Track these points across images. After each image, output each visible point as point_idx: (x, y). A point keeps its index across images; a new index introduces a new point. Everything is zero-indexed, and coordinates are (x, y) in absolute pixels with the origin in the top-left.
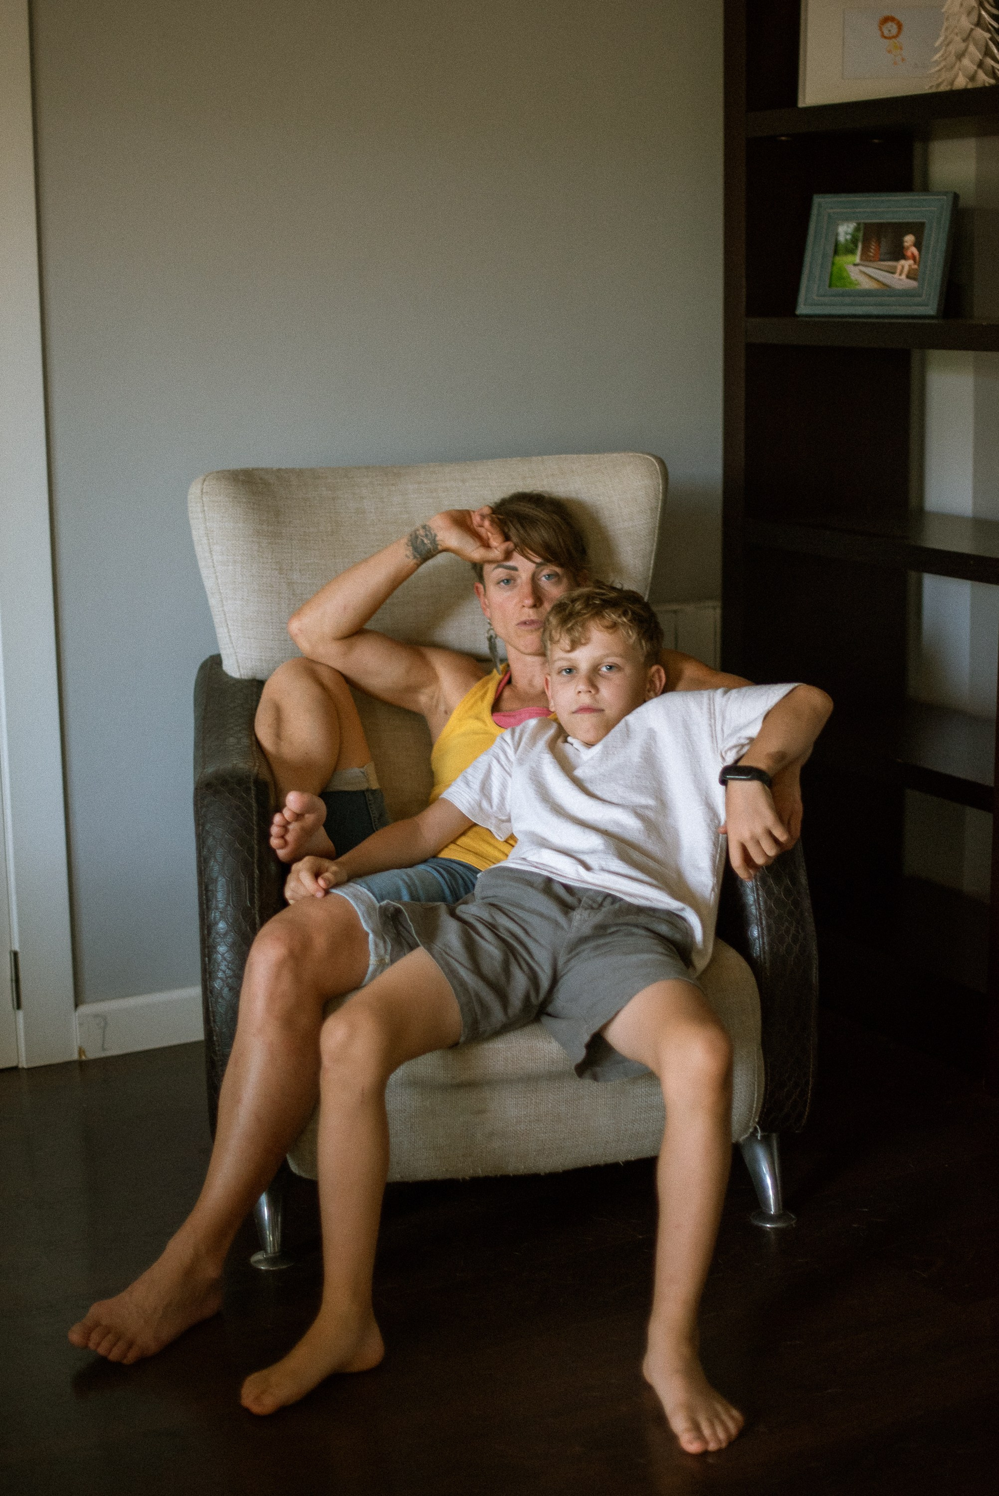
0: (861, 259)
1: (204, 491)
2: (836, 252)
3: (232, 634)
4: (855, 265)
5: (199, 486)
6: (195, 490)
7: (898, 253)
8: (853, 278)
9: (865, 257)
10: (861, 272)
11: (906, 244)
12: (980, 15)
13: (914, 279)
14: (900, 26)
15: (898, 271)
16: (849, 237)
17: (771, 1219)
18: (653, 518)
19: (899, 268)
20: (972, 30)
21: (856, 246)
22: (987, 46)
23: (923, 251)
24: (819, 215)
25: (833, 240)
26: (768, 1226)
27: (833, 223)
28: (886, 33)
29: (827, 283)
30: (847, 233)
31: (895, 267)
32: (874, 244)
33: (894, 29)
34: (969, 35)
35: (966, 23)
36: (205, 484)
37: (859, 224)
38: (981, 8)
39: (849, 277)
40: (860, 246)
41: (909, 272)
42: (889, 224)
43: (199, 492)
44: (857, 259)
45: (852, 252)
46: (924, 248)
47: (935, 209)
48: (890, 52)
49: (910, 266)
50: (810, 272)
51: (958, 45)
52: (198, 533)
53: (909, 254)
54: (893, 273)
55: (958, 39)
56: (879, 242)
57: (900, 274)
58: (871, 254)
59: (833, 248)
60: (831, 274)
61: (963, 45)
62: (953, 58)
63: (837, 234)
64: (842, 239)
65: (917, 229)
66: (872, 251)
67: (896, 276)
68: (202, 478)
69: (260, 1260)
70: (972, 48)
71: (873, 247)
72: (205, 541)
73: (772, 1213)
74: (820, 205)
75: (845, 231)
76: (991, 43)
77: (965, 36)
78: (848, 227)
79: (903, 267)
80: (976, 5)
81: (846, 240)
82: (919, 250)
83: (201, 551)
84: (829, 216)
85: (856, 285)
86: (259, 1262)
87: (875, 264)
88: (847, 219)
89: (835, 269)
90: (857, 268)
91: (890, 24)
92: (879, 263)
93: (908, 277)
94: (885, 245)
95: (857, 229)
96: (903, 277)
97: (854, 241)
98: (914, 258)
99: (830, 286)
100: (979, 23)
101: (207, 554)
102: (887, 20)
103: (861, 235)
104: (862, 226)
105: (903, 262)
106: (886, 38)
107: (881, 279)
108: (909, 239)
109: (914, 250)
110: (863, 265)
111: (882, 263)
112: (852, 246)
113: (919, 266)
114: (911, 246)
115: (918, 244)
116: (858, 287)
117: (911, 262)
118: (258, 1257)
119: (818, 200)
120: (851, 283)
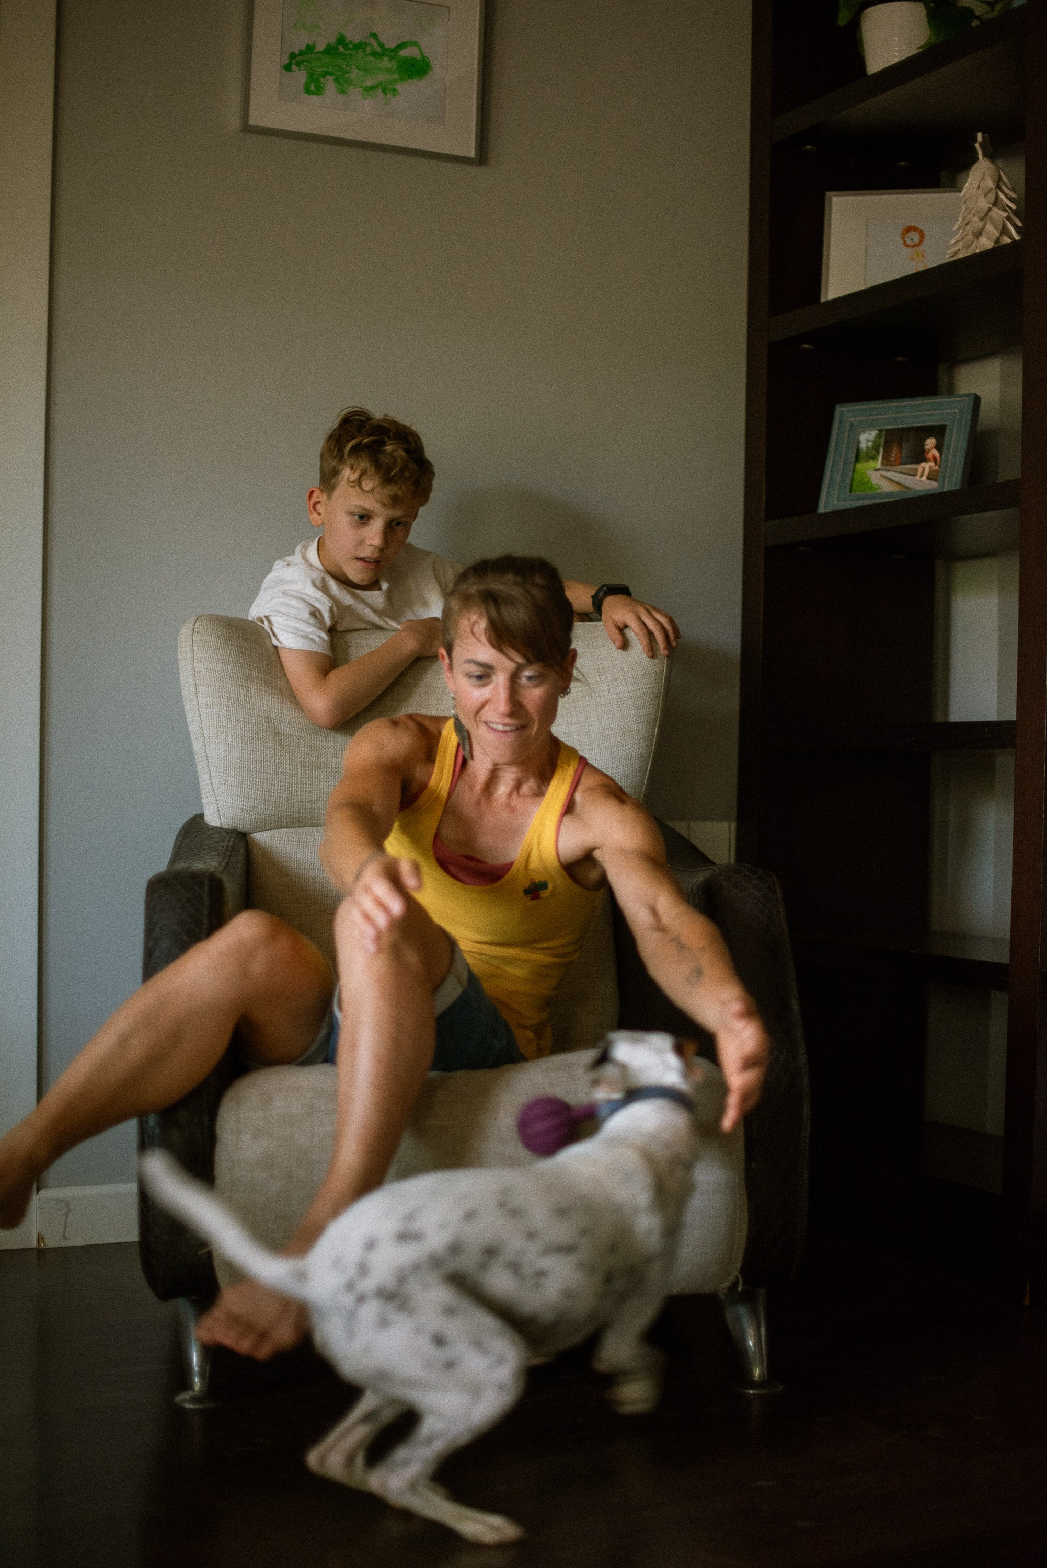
0: (882, 464)
1: (195, 630)
2: (857, 459)
3: (214, 781)
4: (876, 470)
5: (191, 625)
6: (186, 629)
7: (919, 456)
8: (874, 482)
9: (886, 462)
10: (882, 476)
11: (927, 447)
12: (997, 197)
13: (936, 480)
14: (922, 235)
15: (919, 474)
16: (870, 444)
17: (754, 1385)
18: (658, 683)
19: (920, 470)
20: (990, 209)
21: (878, 452)
22: (1004, 224)
23: (944, 453)
24: (841, 422)
25: (855, 449)
26: (751, 1392)
27: (855, 431)
28: (909, 242)
29: (848, 489)
30: (868, 441)
31: (916, 470)
32: (895, 449)
33: (916, 237)
34: (987, 214)
35: (983, 204)
36: (197, 623)
37: (880, 431)
38: (998, 191)
39: (869, 481)
40: (881, 451)
41: (929, 474)
42: (912, 428)
43: (190, 631)
44: (878, 464)
45: (874, 458)
46: (945, 449)
47: (956, 411)
48: (912, 259)
49: (931, 467)
50: (831, 478)
51: (976, 223)
52: (185, 675)
53: (930, 456)
54: (914, 475)
55: (976, 219)
56: (900, 446)
57: (921, 476)
58: (893, 459)
59: (854, 455)
60: (852, 480)
61: (981, 224)
62: (970, 237)
63: (859, 442)
64: (863, 446)
65: (938, 432)
66: (893, 455)
67: (917, 478)
68: (194, 618)
69: (185, 1400)
70: (989, 227)
71: (894, 452)
72: (191, 680)
73: (756, 1379)
74: (842, 413)
75: (867, 438)
76: (1008, 223)
77: (982, 215)
78: (870, 434)
79: (924, 469)
80: (993, 187)
81: (867, 447)
82: (940, 452)
83: (187, 692)
84: (852, 425)
85: (876, 489)
86: (184, 1401)
87: (894, 468)
88: (869, 427)
89: (856, 476)
90: (878, 473)
91: (911, 234)
92: (900, 466)
93: (928, 478)
94: (906, 448)
95: (878, 437)
96: (924, 478)
97: (876, 447)
98: (935, 459)
99: (850, 491)
100: (996, 203)
101: (193, 697)
102: (910, 229)
103: (883, 440)
104: (884, 433)
105: (923, 464)
106: (908, 246)
107: (901, 481)
108: (930, 442)
109: (936, 453)
110: (885, 470)
111: (904, 466)
112: (873, 452)
113: (940, 467)
114: (932, 448)
115: (939, 447)
116: (879, 491)
117: (932, 464)
118: (185, 1396)
119: (840, 409)
120: (871, 488)
